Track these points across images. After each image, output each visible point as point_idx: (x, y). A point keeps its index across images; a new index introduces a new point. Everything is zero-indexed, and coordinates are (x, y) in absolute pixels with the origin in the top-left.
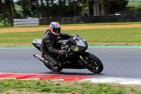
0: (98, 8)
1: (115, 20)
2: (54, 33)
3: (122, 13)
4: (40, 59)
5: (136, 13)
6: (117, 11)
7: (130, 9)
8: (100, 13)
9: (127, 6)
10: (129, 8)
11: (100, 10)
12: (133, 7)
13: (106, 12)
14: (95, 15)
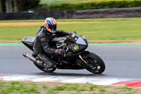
0: (11, 4)
1: (28, 17)
2: (50, 30)
3: (36, 11)
4: (31, 59)
5: (49, 10)
6: (30, 8)
7: (43, 7)
8: (13, 10)
9: (40, 3)
10: (41, 5)
11: (13, 6)
12: (46, 5)
13: (19, 9)
14: (8, 12)
